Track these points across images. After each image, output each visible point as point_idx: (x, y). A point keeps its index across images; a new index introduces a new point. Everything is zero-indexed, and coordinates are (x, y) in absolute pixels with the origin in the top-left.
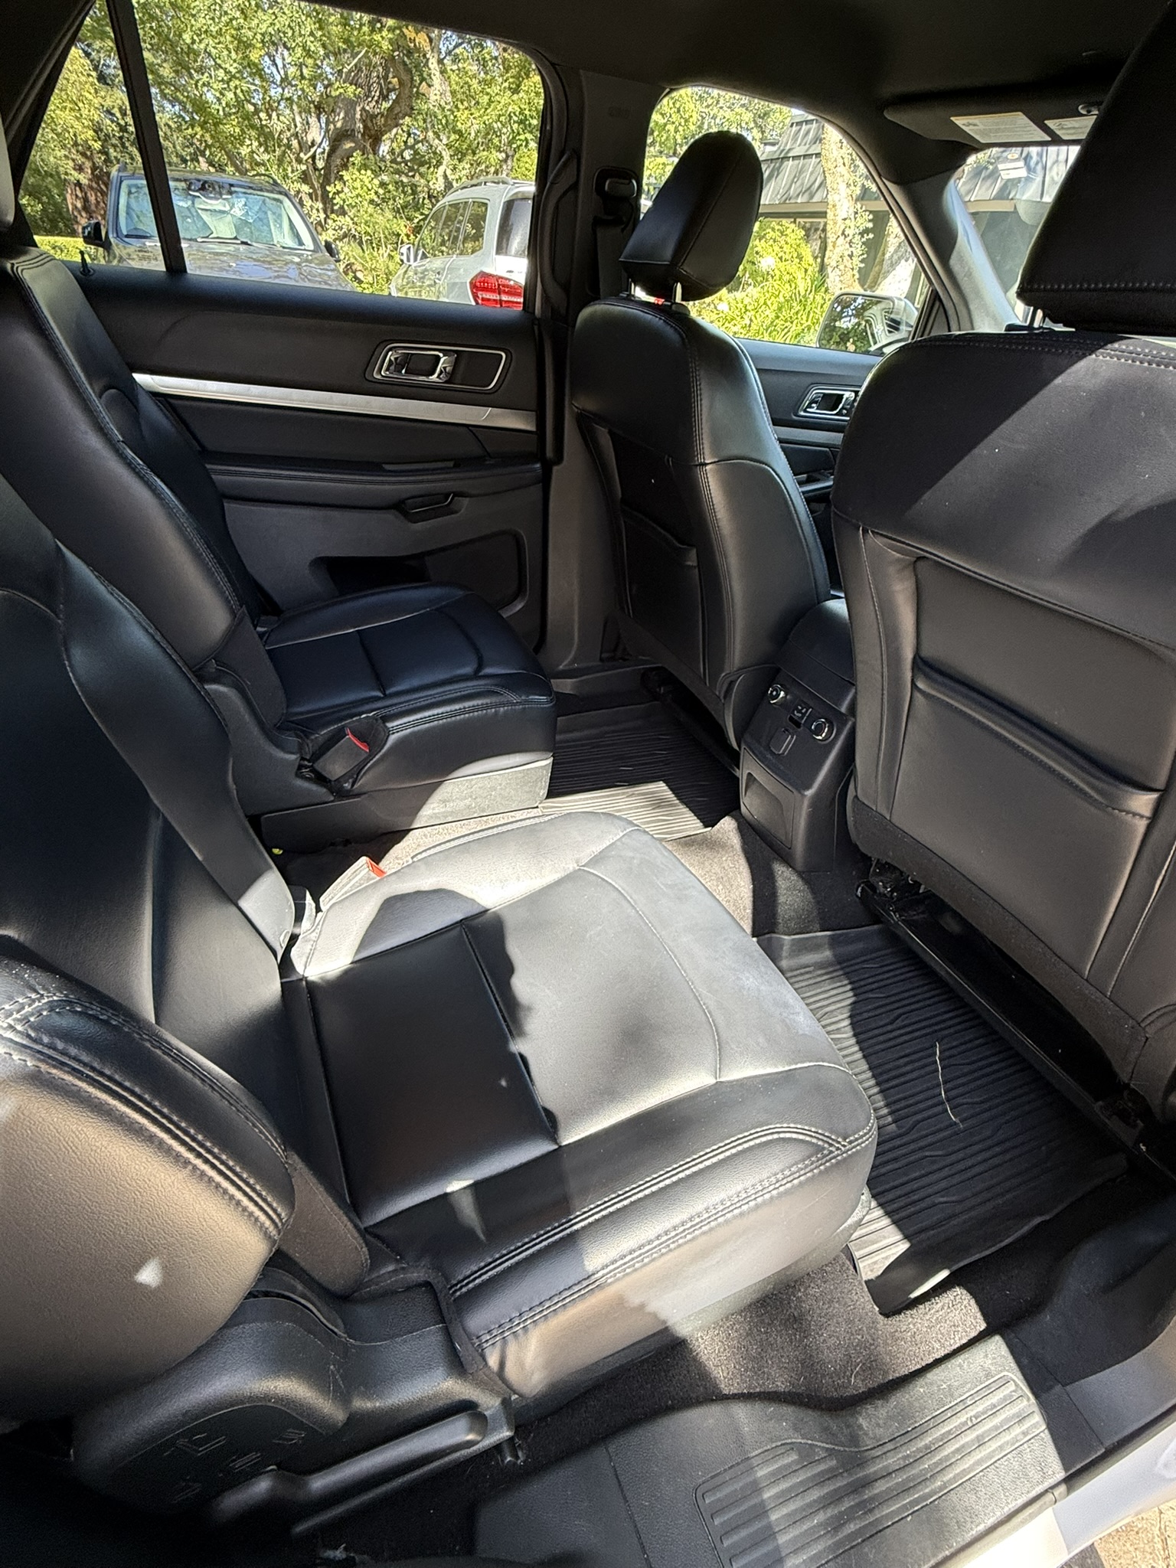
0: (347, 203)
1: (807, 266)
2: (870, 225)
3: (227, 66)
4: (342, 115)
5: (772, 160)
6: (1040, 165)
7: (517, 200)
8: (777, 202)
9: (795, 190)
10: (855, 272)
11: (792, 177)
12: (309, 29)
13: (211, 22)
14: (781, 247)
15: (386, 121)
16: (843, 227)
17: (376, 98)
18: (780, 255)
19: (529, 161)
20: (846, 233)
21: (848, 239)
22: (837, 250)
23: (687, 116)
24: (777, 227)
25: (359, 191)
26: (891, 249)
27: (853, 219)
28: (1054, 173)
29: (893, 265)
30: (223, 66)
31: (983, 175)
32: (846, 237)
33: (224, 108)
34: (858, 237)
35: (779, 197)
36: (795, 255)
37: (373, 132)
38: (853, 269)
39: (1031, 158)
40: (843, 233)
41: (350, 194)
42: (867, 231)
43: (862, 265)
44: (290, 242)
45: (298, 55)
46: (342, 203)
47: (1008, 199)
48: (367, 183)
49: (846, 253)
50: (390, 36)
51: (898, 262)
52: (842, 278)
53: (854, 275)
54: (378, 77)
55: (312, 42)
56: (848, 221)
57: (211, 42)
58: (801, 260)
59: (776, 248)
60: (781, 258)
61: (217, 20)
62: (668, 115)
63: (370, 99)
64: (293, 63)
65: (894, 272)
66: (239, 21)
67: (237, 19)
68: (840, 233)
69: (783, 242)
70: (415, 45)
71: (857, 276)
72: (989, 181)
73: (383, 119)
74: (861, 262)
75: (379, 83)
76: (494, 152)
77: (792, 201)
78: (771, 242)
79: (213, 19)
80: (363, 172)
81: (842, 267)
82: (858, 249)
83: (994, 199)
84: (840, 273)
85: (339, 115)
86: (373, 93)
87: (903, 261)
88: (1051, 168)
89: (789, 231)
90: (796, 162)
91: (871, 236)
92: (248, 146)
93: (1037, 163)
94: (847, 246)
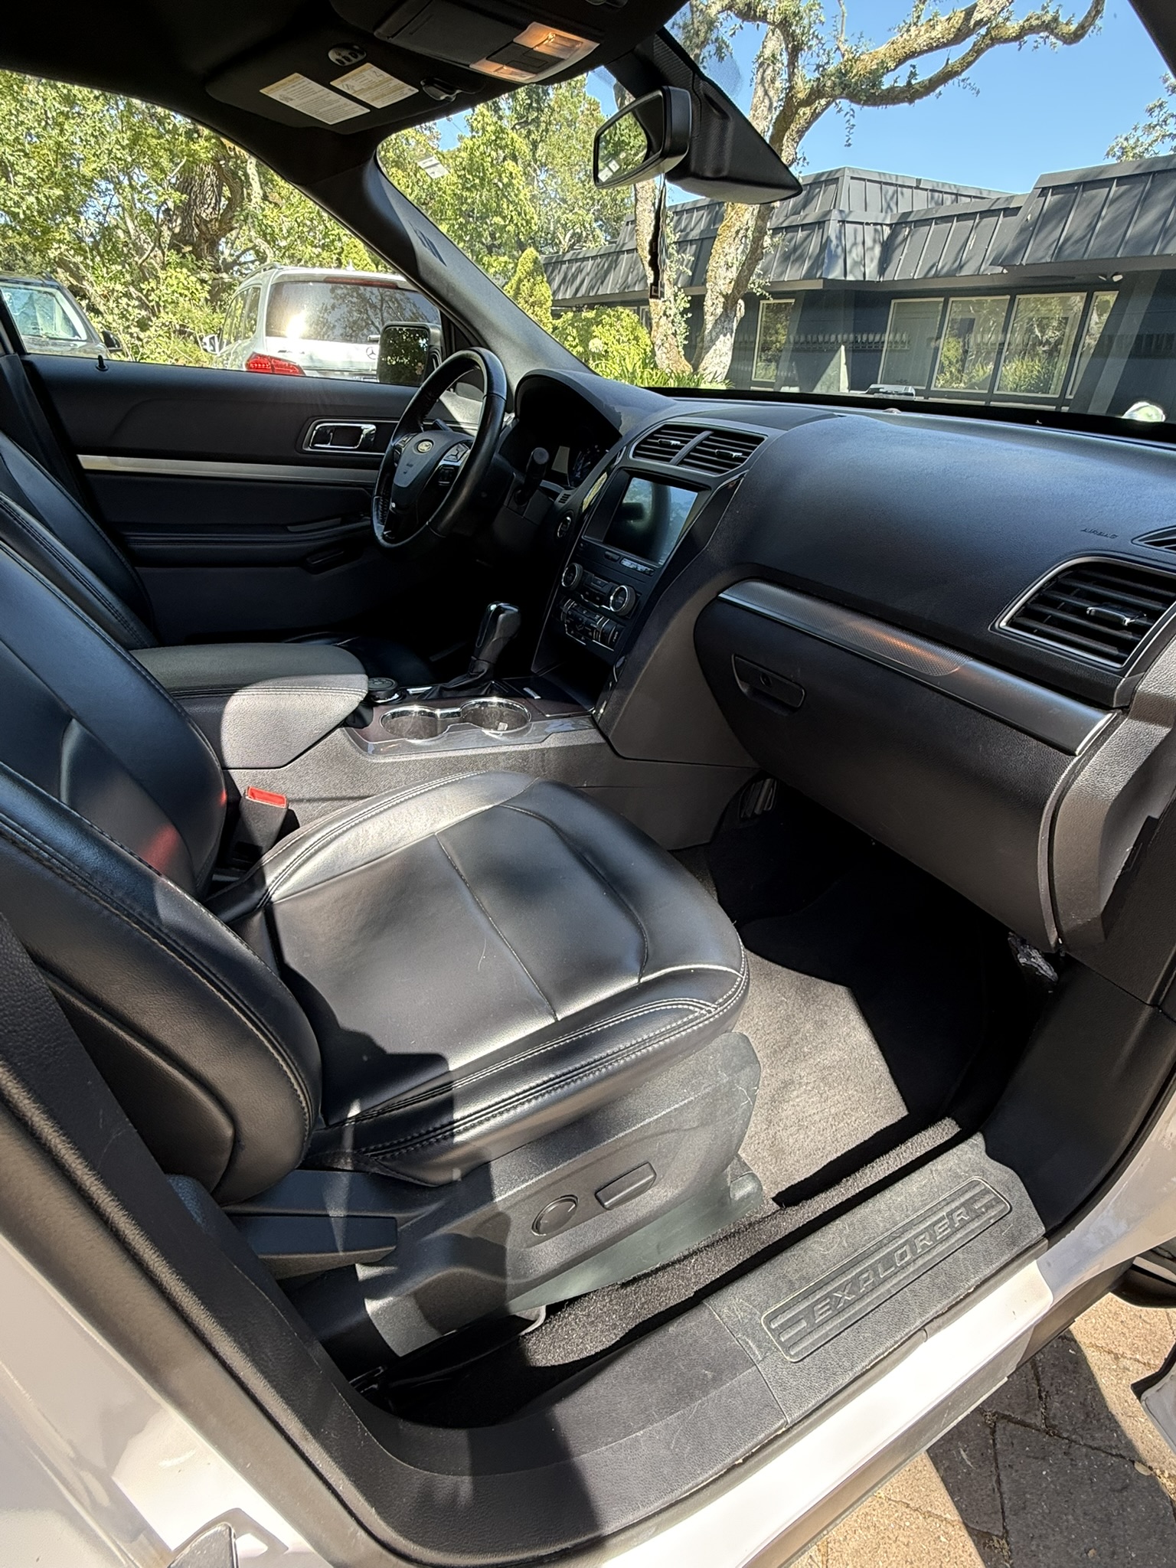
0: (163, 299)
1: (644, 347)
2: (688, 305)
3: (26, 172)
4: (179, 221)
5: (609, 254)
6: (840, 248)
7: (285, 282)
8: (617, 291)
9: (632, 278)
10: (680, 349)
11: (628, 267)
12: (114, 138)
13: (7, 131)
14: (618, 331)
15: (220, 226)
16: (664, 308)
17: (212, 205)
18: (617, 338)
19: (357, 256)
20: (668, 313)
21: (670, 319)
22: (660, 330)
23: (528, 217)
24: (612, 313)
25: (175, 288)
26: (709, 326)
27: (672, 301)
28: (854, 254)
29: (713, 342)
30: (22, 171)
31: (792, 259)
32: (667, 317)
33: (24, 212)
34: (679, 317)
35: (618, 286)
36: (632, 337)
37: (209, 237)
38: (678, 347)
39: (831, 241)
40: (665, 314)
41: (165, 291)
42: (685, 311)
43: (686, 342)
44: (63, 333)
45: (105, 161)
46: (157, 299)
47: (816, 278)
48: (182, 280)
49: (670, 332)
50: (207, 144)
51: (717, 337)
52: (668, 355)
53: (679, 352)
54: (212, 186)
55: (119, 150)
56: (668, 303)
57: (7, 150)
58: (638, 341)
59: (613, 332)
60: (618, 341)
61: (13, 129)
62: (509, 217)
63: (206, 206)
64: (98, 169)
65: (714, 347)
66: (37, 130)
67: (34, 128)
68: (661, 314)
69: (619, 327)
70: (235, 153)
71: (682, 353)
72: (797, 265)
73: (217, 224)
74: (685, 339)
75: (213, 191)
76: (309, 247)
77: (631, 289)
78: (608, 327)
79: (8, 128)
80: (178, 270)
81: (667, 345)
82: (682, 328)
83: (804, 279)
84: (666, 351)
85: (176, 221)
86: (209, 201)
87: (721, 336)
88: (850, 251)
89: (624, 315)
90: (631, 255)
91: (690, 315)
92: (56, 249)
93: (837, 246)
94: (670, 325)
